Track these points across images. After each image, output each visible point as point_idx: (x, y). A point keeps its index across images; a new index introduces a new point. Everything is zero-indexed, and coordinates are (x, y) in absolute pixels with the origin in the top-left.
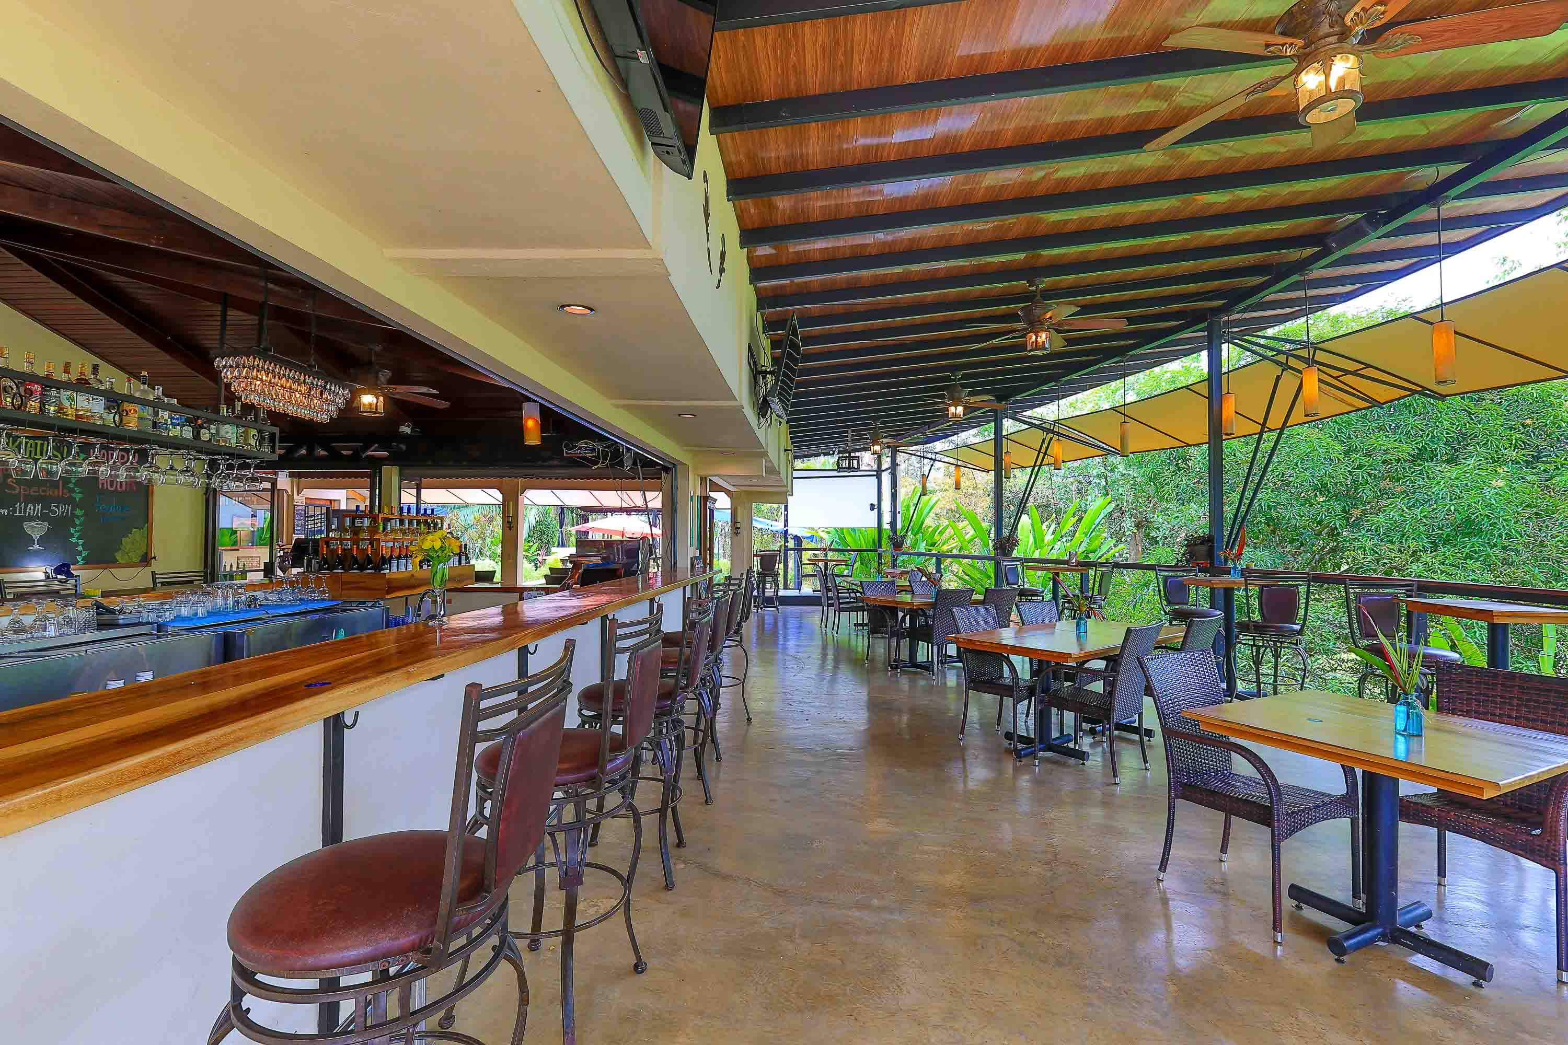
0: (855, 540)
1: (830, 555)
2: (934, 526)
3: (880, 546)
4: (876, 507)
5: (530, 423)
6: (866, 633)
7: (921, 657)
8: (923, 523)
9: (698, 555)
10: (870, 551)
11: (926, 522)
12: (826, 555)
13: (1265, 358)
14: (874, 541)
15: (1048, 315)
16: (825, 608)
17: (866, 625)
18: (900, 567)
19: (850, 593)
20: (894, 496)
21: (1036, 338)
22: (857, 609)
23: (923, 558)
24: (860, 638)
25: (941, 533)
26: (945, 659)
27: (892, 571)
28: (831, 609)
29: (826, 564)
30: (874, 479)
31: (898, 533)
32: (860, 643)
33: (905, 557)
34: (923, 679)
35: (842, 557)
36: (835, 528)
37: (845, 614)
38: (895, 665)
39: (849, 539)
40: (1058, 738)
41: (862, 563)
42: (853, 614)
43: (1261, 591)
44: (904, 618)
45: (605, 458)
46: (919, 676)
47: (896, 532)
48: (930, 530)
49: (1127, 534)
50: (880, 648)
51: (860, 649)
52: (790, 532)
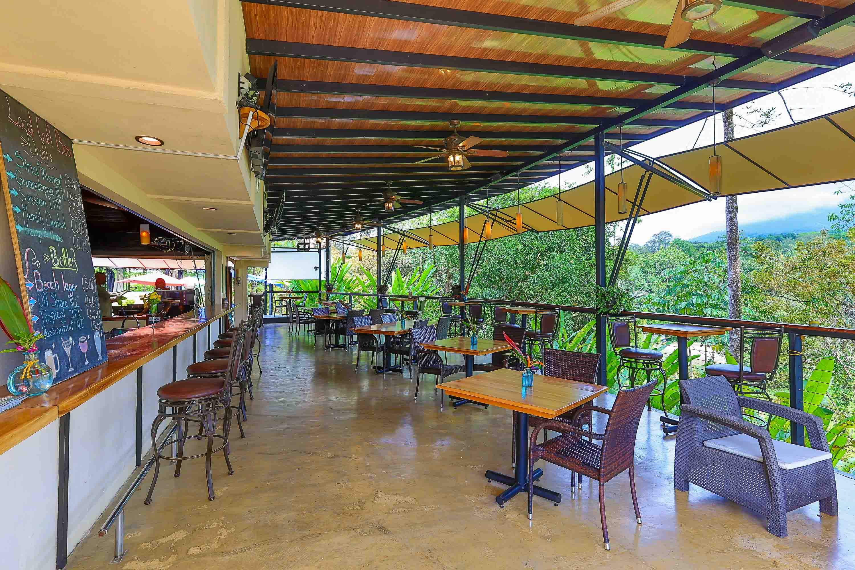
0: (305, 286)
1: (293, 295)
2: (349, 279)
3: (320, 290)
4: (318, 268)
5: (144, 234)
6: (313, 334)
7: (341, 342)
8: (343, 277)
9: (225, 297)
10: (315, 292)
11: (345, 277)
12: (290, 295)
13: (480, 213)
14: (317, 286)
15: (393, 197)
16: (292, 323)
17: (314, 330)
18: (331, 300)
19: (304, 315)
20: (328, 263)
21: (389, 205)
22: (308, 323)
23: (343, 296)
24: (310, 337)
25: (353, 283)
26: (352, 343)
27: (327, 302)
28: (295, 324)
29: (290, 300)
30: (317, 254)
31: (330, 282)
32: (310, 339)
33: (334, 295)
34: (342, 352)
35: (299, 296)
36: (295, 280)
37: (302, 326)
38: (328, 347)
39: (302, 286)
40: (394, 366)
41: (310, 299)
42: (306, 325)
43: (470, 307)
44: (333, 325)
45: (172, 247)
46: (339, 351)
47: (329, 282)
48: (348, 280)
49: (444, 281)
50: (321, 341)
51: (310, 342)
52: (267, 282)
